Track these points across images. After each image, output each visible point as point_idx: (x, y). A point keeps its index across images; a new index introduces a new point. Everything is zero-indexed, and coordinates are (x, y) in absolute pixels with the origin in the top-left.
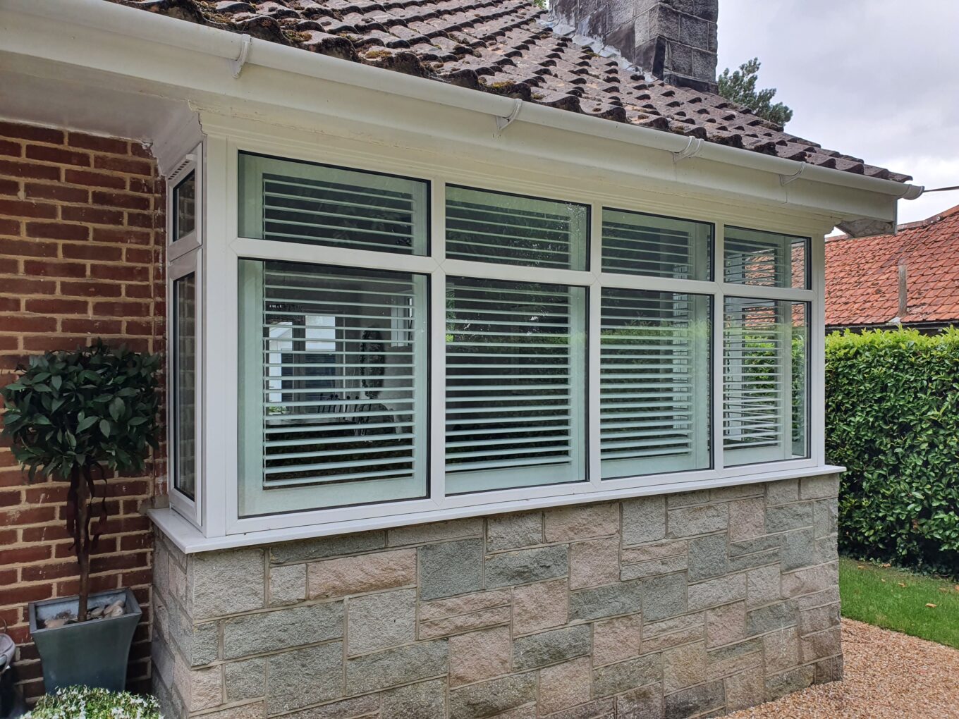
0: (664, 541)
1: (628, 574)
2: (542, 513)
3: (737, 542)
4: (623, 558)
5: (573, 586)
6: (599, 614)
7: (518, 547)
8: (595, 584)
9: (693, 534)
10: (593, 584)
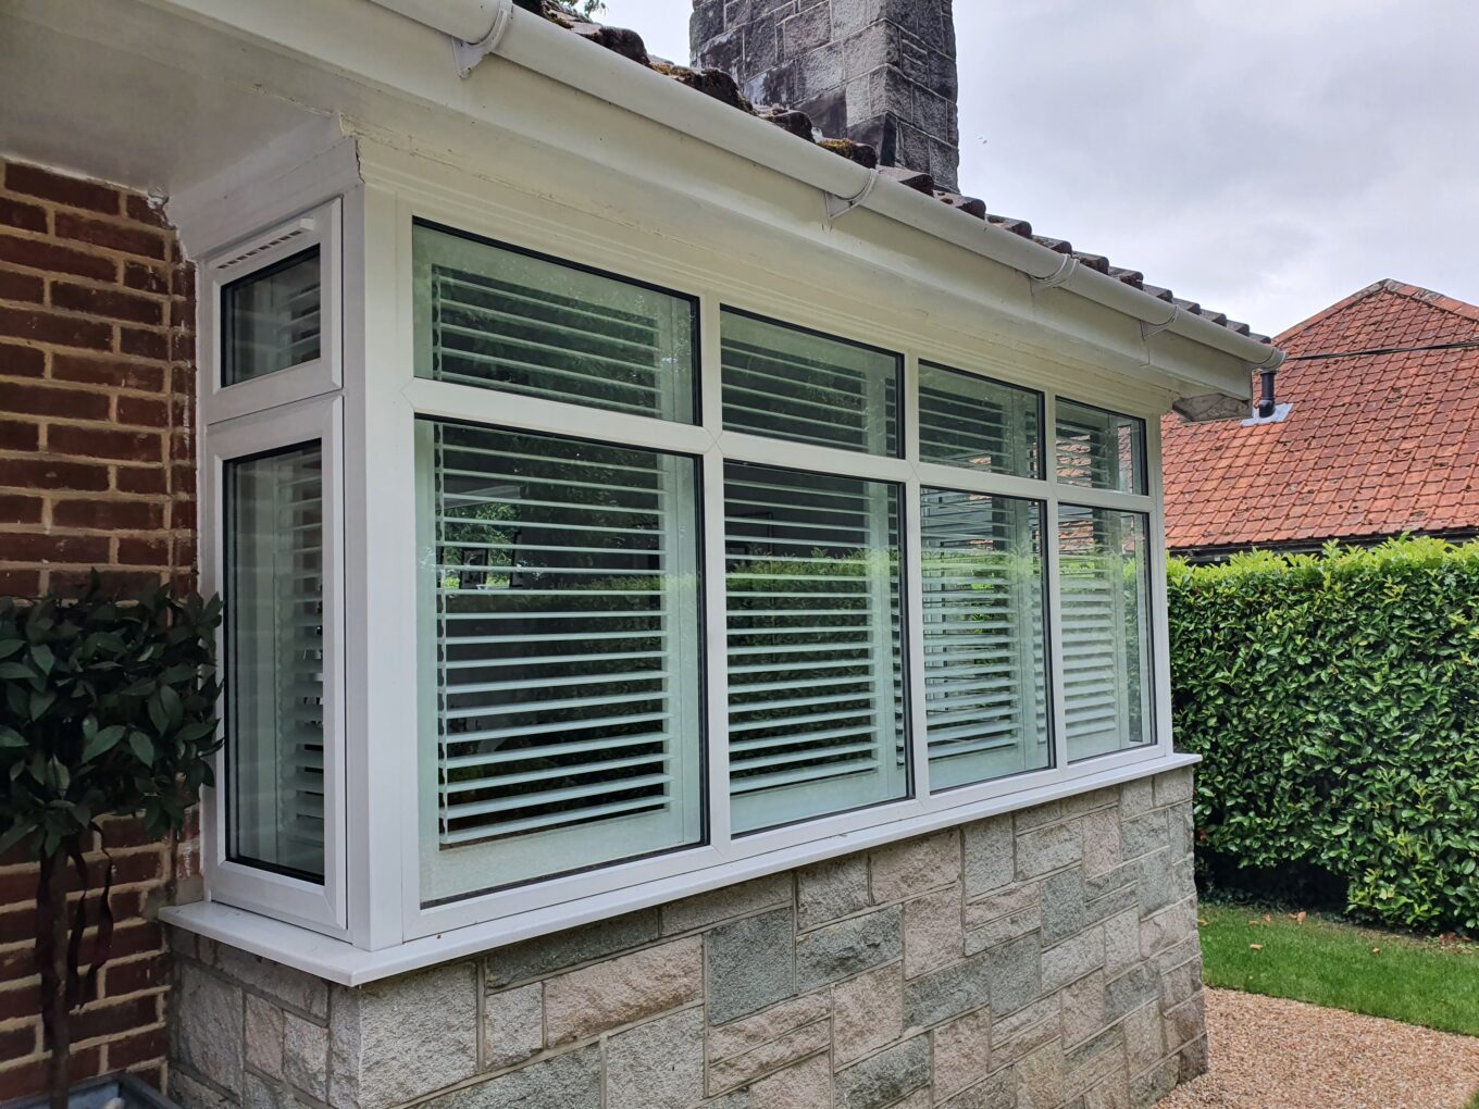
0: (1013, 885)
1: (975, 945)
2: (866, 857)
3: (1093, 878)
4: (968, 919)
5: (910, 972)
6: (939, 1014)
7: (838, 917)
8: (935, 965)
9: (1045, 871)
10: (933, 967)
